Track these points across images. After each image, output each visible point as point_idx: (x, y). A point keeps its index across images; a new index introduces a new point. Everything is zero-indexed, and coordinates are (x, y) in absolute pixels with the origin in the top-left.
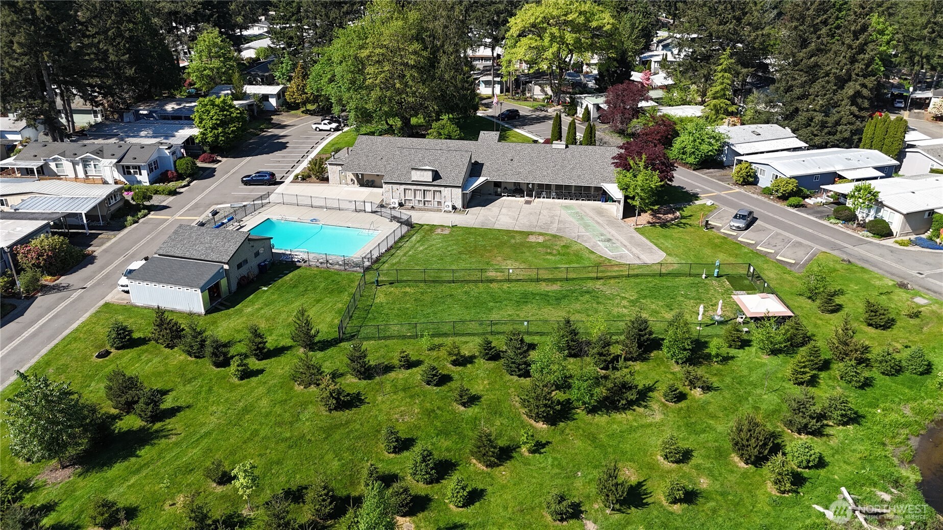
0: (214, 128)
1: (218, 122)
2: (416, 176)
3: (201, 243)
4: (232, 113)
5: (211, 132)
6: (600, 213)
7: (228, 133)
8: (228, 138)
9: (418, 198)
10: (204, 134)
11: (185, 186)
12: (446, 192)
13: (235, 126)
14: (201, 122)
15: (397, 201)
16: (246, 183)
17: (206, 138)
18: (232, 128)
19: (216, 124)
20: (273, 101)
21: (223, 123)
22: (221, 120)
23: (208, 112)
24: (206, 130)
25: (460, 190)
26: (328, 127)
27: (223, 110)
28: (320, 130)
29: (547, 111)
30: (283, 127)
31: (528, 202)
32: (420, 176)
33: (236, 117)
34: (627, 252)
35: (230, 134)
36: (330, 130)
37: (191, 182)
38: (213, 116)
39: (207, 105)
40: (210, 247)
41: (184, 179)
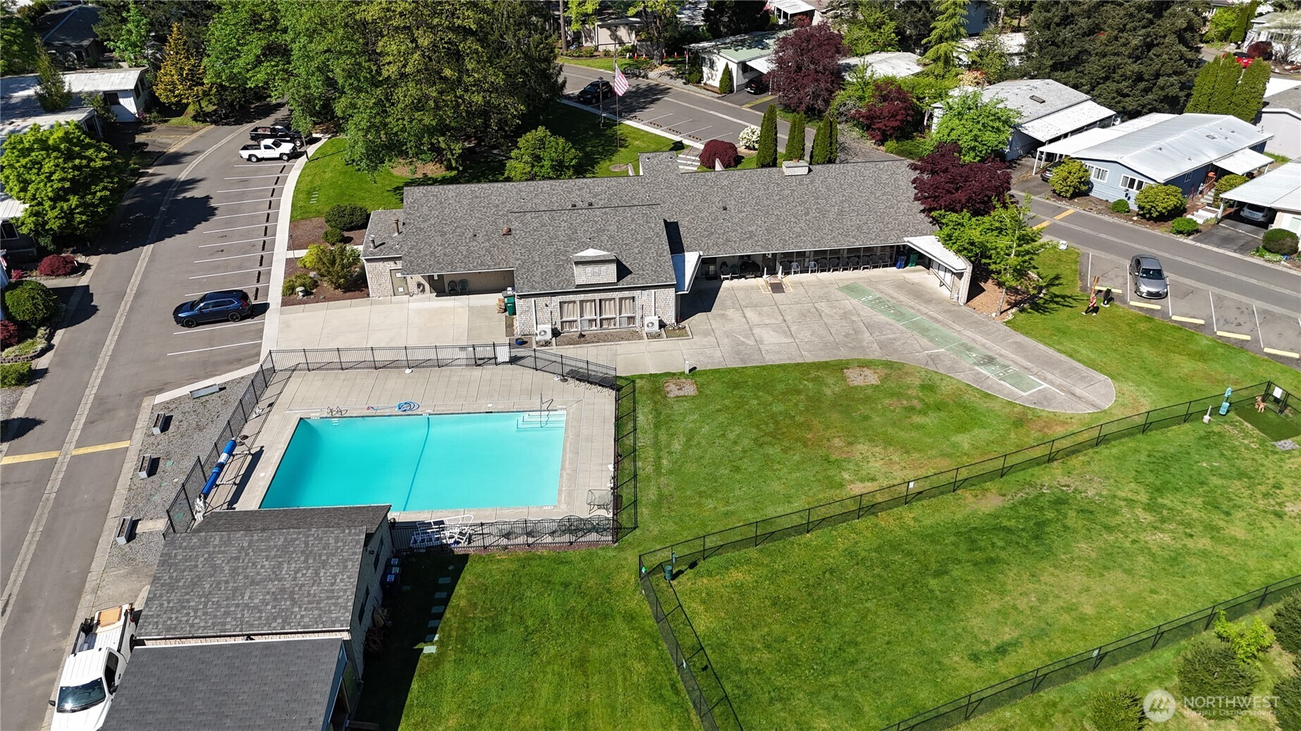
0: (59, 197)
1: (67, 185)
2: (583, 276)
3: (253, 583)
4: (90, 160)
5: (53, 208)
6: (918, 293)
7: (93, 205)
8: (94, 214)
9: (587, 316)
10: (37, 214)
11: (43, 352)
12: (644, 298)
13: (105, 188)
14: (24, 190)
15: (548, 328)
16: (188, 323)
17: (46, 223)
18: (100, 192)
19: (63, 188)
20: (129, 104)
21: (79, 186)
22: (72, 180)
23: (38, 164)
24: (40, 204)
25: (673, 290)
26: (275, 153)
27: (69, 156)
28: (259, 160)
29: (646, 76)
30: (176, 159)
31: (777, 288)
32: (593, 274)
33: (103, 168)
34: (1045, 385)
35: (97, 206)
36: (280, 158)
37: (50, 337)
38: (52, 174)
39: (31, 150)
40: (283, 590)
41: (33, 334)
